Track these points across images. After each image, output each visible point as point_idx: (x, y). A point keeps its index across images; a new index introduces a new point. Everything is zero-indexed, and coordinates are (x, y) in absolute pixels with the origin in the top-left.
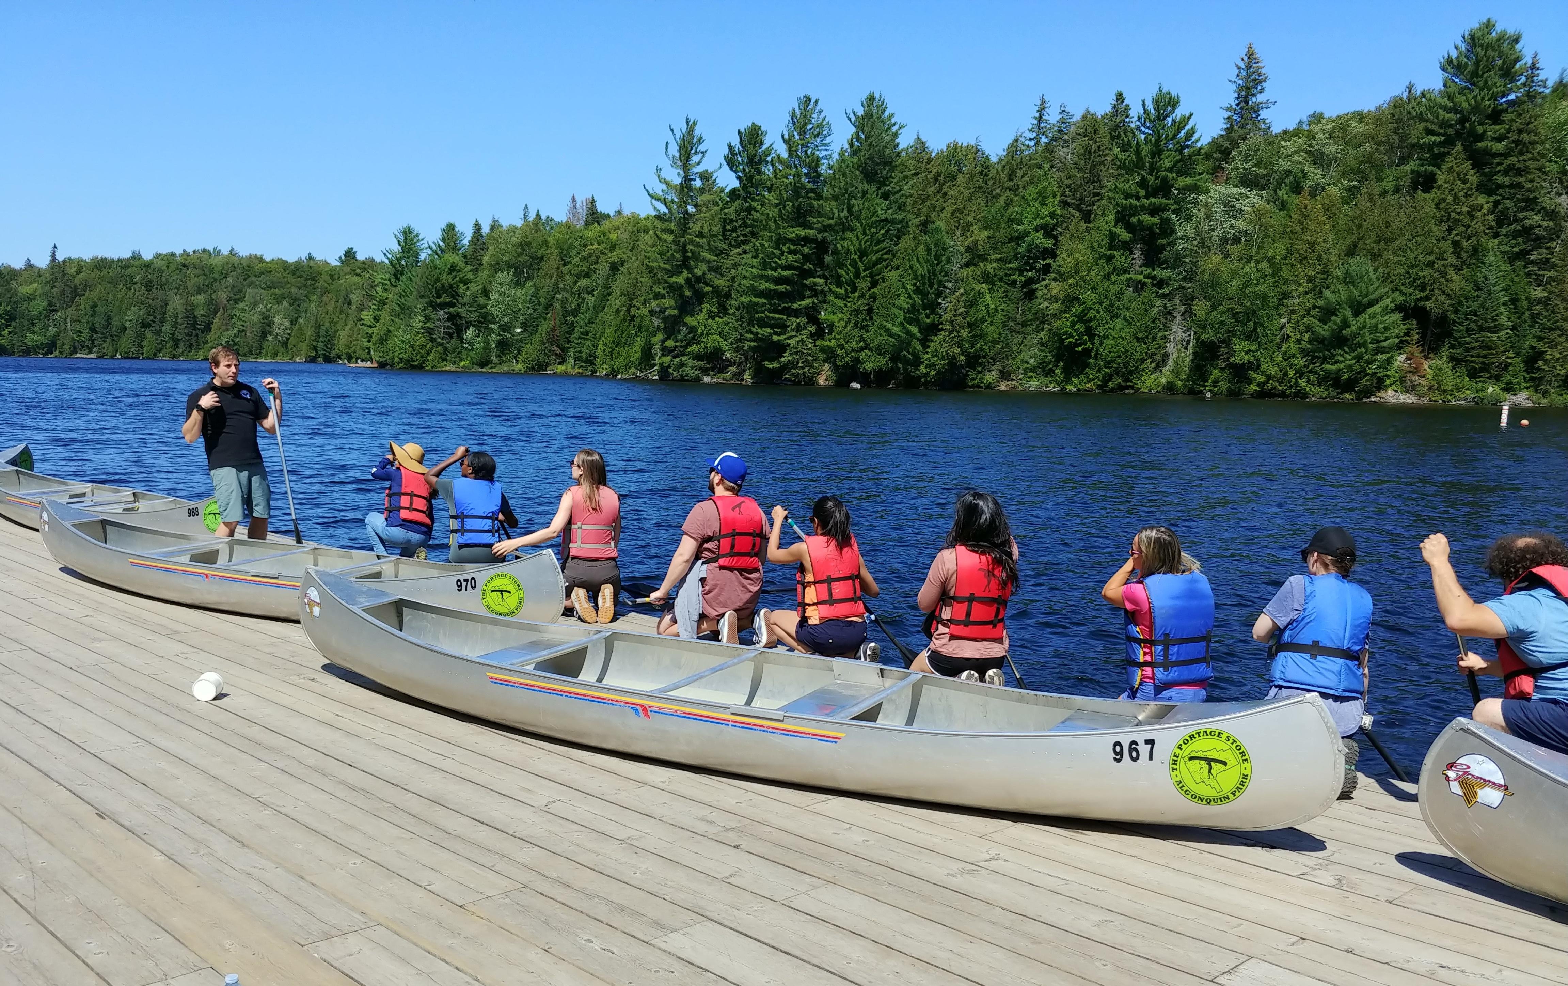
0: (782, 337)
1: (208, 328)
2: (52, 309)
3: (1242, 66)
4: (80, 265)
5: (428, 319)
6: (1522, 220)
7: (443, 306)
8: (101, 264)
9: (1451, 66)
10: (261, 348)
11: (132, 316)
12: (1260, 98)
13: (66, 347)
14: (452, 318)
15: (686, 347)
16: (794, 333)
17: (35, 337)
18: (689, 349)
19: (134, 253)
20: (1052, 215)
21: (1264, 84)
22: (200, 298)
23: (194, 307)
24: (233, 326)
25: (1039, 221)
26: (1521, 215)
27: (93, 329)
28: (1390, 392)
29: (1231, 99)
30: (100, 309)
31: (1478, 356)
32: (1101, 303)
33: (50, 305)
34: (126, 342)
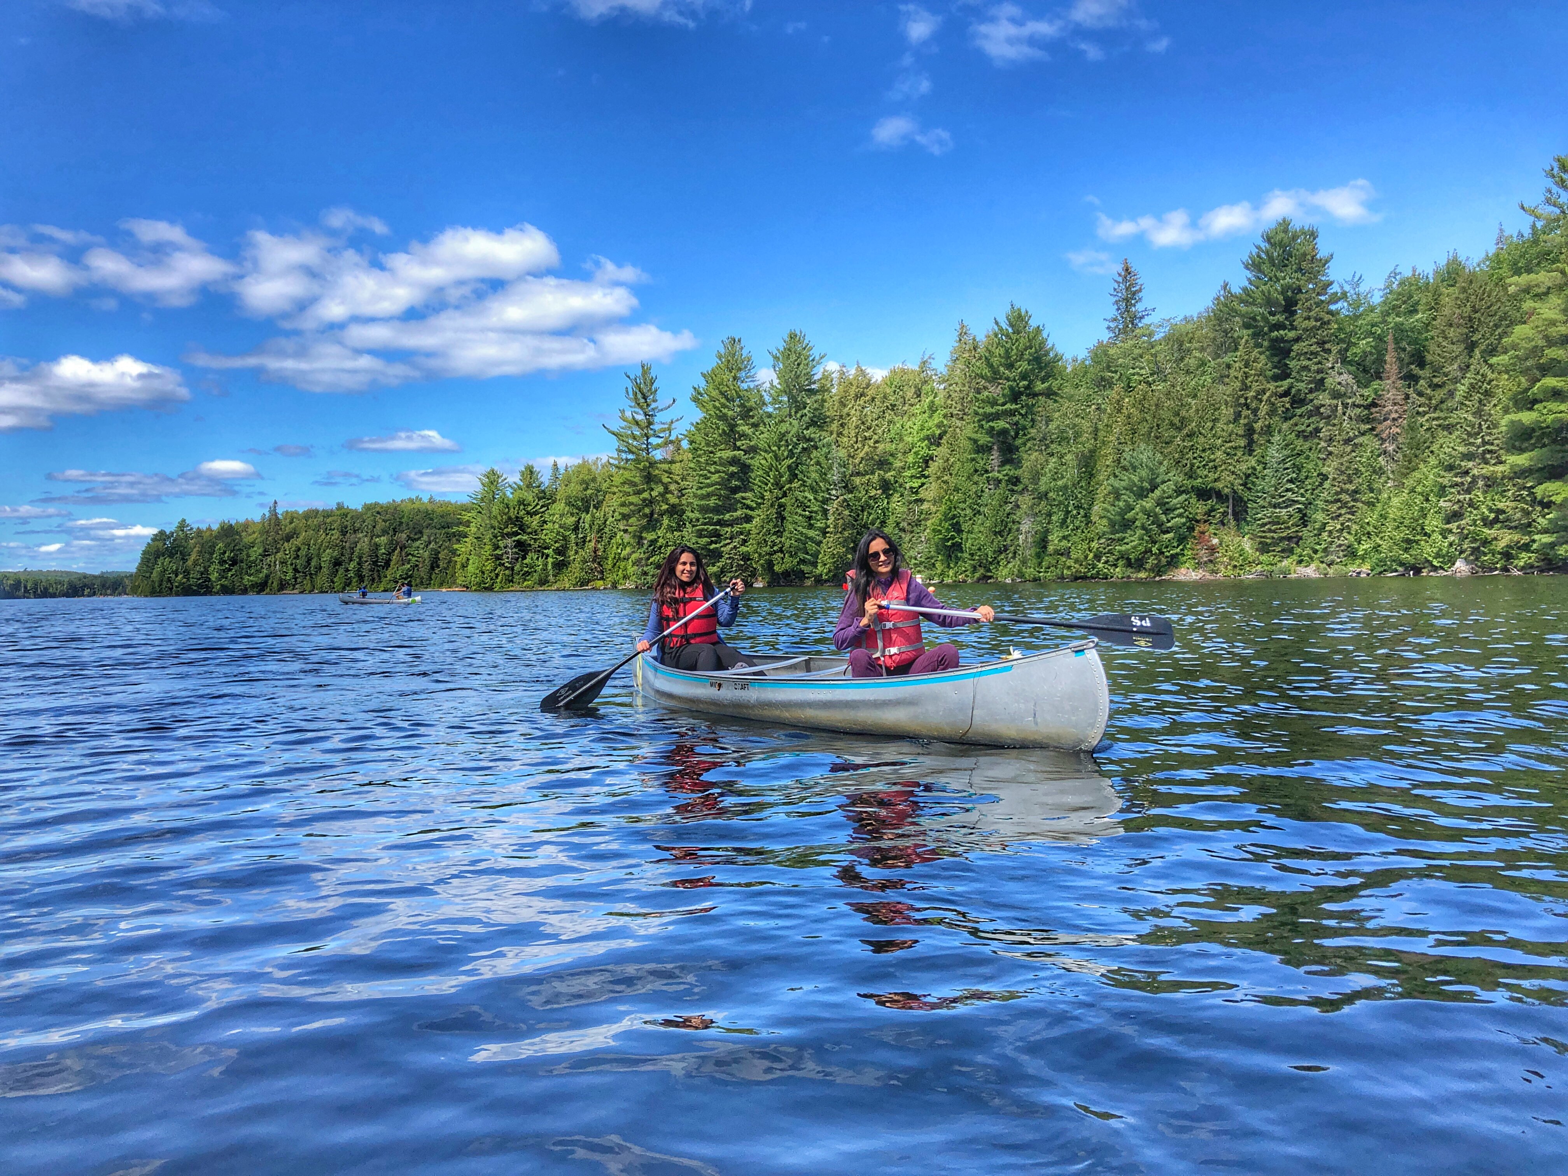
0: (718, 545)
1: (387, 564)
2: (265, 554)
3: (1120, 279)
4: (292, 517)
5: (497, 547)
6: (1312, 401)
7: (509, 535)
8: (311, 514)
9: (1255, 265)
10: (431, 579)
11: (327, 556)
12: (1140, 307)
13: (275, 584)
14: (520, 544)
15: (648, 559)
16: (728, 541)
17: (251, 578)
18: (651, 560)
19: (338, 504)
20: (938, 426)
21: (1140, 295)
22: (384, 540)
23: (377, 546)
24: (409, 561)
25: (925, 432)
26: (1310, 397)
27: (296, 570)
28: (1183, 570)
29: (1112, 311)
30: (302, 553)
31: (1270, 531)
32: (965, 502)
33: (265, 551)
34: (322, 579)
